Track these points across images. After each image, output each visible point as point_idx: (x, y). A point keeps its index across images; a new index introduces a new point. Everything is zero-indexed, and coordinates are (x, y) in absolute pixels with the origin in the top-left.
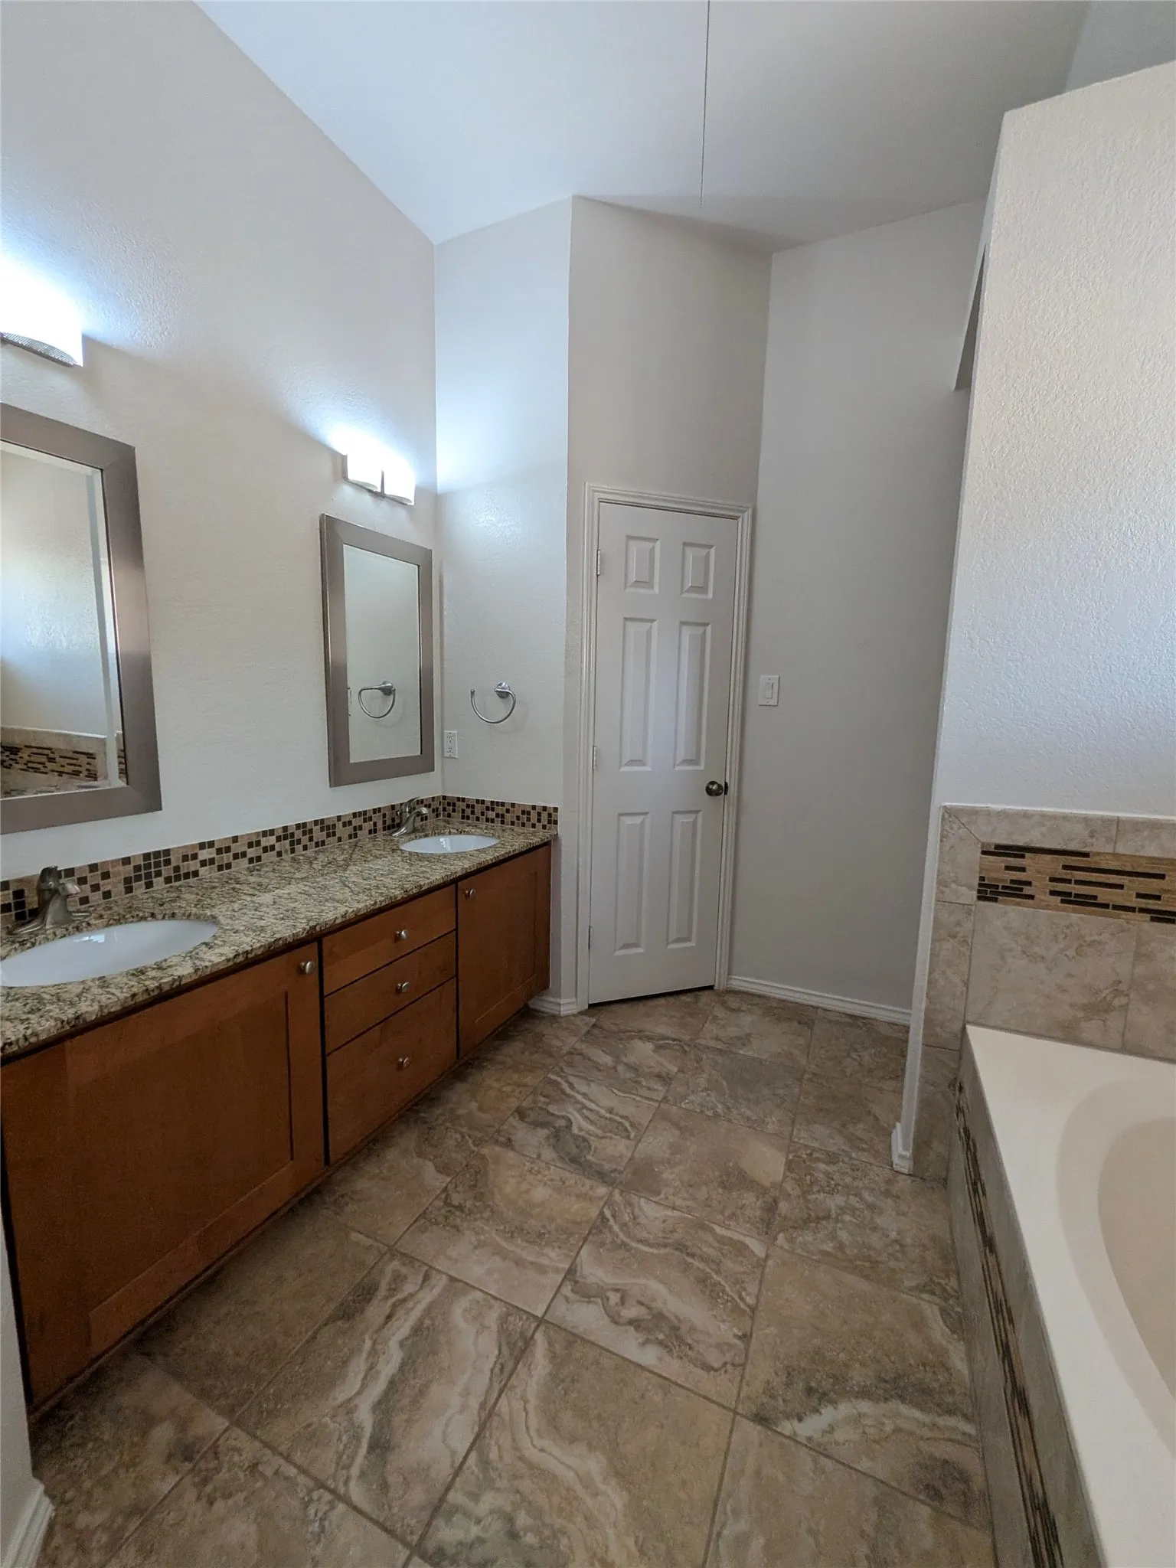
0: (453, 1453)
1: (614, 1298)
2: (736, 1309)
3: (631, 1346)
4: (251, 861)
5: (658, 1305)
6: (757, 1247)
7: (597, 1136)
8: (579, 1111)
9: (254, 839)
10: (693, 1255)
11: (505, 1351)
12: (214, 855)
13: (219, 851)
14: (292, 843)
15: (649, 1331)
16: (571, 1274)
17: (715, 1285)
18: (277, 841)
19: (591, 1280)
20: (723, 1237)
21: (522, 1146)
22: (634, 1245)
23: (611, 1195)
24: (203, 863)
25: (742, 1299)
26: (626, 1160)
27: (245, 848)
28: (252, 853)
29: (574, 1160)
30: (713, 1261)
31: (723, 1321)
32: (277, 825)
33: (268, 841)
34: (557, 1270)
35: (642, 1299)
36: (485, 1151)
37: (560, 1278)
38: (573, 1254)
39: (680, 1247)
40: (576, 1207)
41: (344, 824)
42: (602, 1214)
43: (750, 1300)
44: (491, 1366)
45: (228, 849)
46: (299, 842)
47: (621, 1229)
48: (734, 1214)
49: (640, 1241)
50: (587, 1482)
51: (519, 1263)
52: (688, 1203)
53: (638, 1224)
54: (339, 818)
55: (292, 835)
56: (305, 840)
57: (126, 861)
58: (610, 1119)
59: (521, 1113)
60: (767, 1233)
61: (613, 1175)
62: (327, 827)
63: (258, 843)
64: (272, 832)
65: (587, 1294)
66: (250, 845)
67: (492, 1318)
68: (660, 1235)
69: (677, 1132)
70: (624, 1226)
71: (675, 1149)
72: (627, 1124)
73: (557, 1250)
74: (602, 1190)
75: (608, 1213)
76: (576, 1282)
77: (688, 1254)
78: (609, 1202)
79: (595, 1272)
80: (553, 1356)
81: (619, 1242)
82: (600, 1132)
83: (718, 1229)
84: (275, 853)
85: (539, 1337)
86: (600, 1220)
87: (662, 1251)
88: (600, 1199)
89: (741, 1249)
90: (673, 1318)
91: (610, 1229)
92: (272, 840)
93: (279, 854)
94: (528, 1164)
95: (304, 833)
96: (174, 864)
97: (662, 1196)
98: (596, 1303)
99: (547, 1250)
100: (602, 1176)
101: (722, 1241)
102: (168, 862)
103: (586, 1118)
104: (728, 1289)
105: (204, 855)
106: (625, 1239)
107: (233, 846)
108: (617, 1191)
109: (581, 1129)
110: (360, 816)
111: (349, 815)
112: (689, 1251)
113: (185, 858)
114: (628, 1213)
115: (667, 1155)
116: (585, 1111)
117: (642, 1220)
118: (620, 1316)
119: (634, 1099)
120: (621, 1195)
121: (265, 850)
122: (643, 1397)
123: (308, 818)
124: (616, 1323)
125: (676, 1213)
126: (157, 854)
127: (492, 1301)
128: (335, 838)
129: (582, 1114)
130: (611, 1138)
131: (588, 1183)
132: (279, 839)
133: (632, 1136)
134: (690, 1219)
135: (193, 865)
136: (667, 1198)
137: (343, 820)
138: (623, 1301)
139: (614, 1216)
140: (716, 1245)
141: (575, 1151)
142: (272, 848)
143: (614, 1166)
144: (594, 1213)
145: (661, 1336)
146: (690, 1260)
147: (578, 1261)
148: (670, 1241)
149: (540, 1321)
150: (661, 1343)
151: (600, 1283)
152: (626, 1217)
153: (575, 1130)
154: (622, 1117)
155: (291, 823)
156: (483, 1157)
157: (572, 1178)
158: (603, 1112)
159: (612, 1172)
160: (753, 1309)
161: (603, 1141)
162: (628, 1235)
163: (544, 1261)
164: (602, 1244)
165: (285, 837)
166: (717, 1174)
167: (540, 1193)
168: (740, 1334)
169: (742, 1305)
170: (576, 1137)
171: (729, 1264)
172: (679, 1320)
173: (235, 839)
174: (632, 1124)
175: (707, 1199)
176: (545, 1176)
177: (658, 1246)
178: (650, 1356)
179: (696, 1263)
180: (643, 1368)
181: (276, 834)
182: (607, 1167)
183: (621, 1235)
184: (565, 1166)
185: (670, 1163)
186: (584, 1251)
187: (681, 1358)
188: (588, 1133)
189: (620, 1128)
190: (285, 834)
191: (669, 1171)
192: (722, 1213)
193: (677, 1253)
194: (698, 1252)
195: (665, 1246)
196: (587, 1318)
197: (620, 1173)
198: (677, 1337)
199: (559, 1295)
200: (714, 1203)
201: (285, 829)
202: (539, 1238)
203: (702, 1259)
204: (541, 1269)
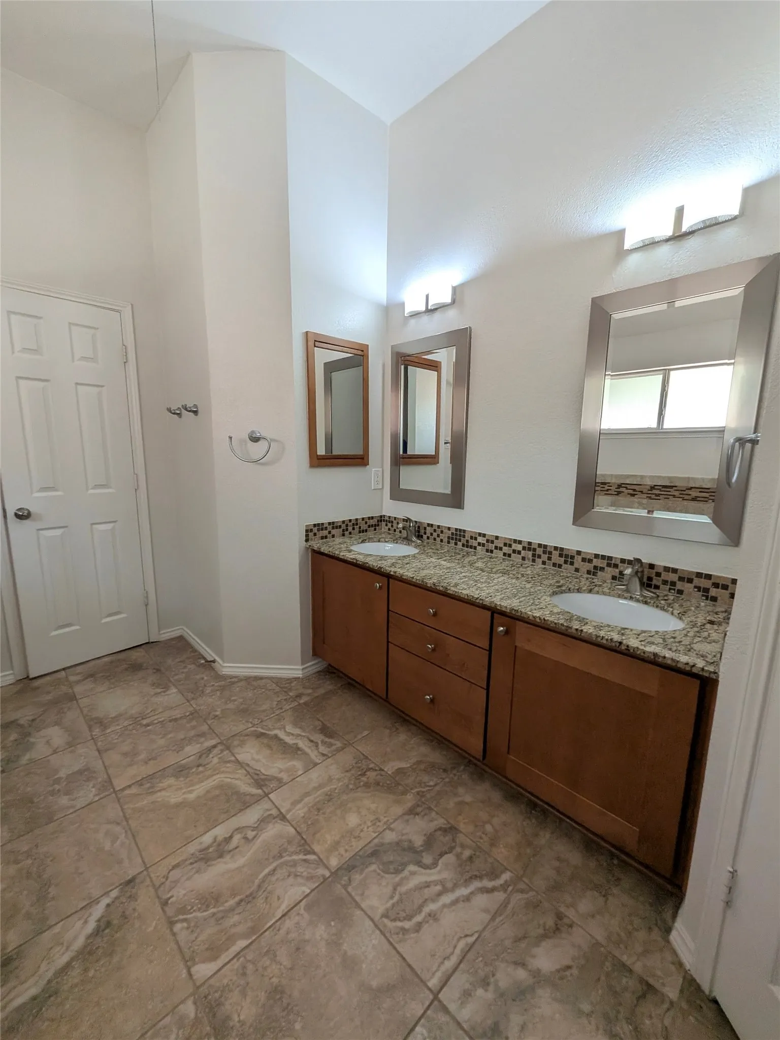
0: (239, 754)
1: (251, 834)
2: (183, 910)
3: (220, 832)
4: (505, 554)
5: (227, 858)
6: (203, 970)
7: (399, 884)
8: (442, 882)
9: (508, 542)
10: (239, 903)
11: (263, 777)
12: (485, 542)
13: (488, 541)
14: (534, 555)
15: (219, 845)
16: (283, 818)
17: (208, 906)
18: (523, 550)
19: (271, 826)
20: (234, 944)
21: (407, 821)
22: (274, 865)
23: (327, 868)
24: (479, 544)
25: (185, 920)
26: (358, 898)
27: (502, 545)
28: (506, 549)
29: (375, 854)
30: (223, 918)
31: (185, 895)
32: (525, 539)
33: (516, 547)
34: (289, 811)
35: (238, 849)
36: (409, 797)
37: (283, 811)
38: (293, 823)
39: (251, 898)
40: (329, 839)
41: (584, 560)
42: (314, 853)
43: (178, 927)
44: (262, 771)
45: (492, 542)
46: (539, 557)
47: (294, 861)
48: (244, 974)
49: (274, 870)
50: (190, 792)
51: (307, 794)
52: (282, 932)
53: (289, 876)
54: (579, 553)
55: (535, 550)
56: (545, 557)
57: (449, 529)
58: (420, 909)
59: (451, 830)
60: (206, 997)
61: (346, 878)
62: (568, 557)
63: (510, 546)
64: (520, 542)
65: (264, 821)
66: (505, 545)
67: (284, 776)
68: (269, 888)
69: (374, 984)
70: (294, 864)
71: (350, 964)
72: (407, 925)
73: (303, 815)
74: (334, 862)
75: (312, 857)
76: (274, 818)
77: (241, 901)
78: (321, 862)
79: (273, 830)
80: (245, 794)
81: (284, 854)
82: (403, 889)
83: (242, 943)
84: (520, 556)
85: (260, 791)
86: (309, 849)
87: (257, 882)
88: (328, 858)
89: (213, 951)
90: (213, 862)
91: (296, 853)
92: (519, 547)
93: (523, 559)
94: (385, 819)
95: (544, 552)
96: (466, 538)
97: (302, 911)
98: (255, 823)
99: (306, 809)
100: (349, 867)
101: (231, 939)
102: (464, 536)
103: (427, 885)
104: (199, 914)
105: (480, 539)
106: (282, 860)
107: (495, 541)
108: (327, 874)
109: (413, 873)
110: (604, 559)
111: (592, 554)
112: (243, 903)
113: (472, 538)
114: (302, 873)
115: (345, 947)
116: (439, 888)
117: (291, 880)
118: (239, 833)
119: (447, 958)
120: (323, 876)
121: (514, 551)
122: (195, 826)
123: (551, 543)
124: (237, 829)
125: (279, 914)
126: (460, 530)
127: (292, 777)
128: (573, 568)
129: (436, 883)
130: (392, 897)
131: (348, 856)
132: (524, 548)
133: (385, 920)
134: (266, 924)
135: (475, 543)
136: (298, 914)
137: (583, 555)
138: (246, 838)
139: (305, 860)
140: (233, 930)
141: (385, 858)
142: (519, 553)
143: (354, 884)
144: (316, 848)
145: (211, 850)
146: (237, 899)
147: (288, 824)
148: (260, 893)
149: (267, 795)
150: (208, 848)
151: (264, 831)
152: (300, 869)
153: (412, 868)
154: (419, 925)
155: (536, 541)
156: (404, 793)
157: (357, 845)
158: (432, 907)
159: (350, 880)
160: (171, 923)
161: (390, 888)
162: (285, 863)
163: (300, 806)
164: (289, 842)
165: (529, 549)
166: (296, 994)
167: (353, 820)
168: (169, 902)
169: (181, 917)
170: (404, 865)
171: (210, 931)
172: (209, 866)
173: (497, 538)
174: (404, 931)
175: (275, 956)
176: (368, 828)
177: (263, 881)
178: (207, 839)
179: (232, 902)
180: (205, 833)
181: (523, 545)
182: (357, 877)
183: (287, 858)
184: (372, 845)
185: (334, 943)
186: (292, 830)
187: (192, 855)
188: (406, 878)
189: (403, 914)
190: (529, 546)
191: (325, 936)
192: (253, 962)
193: (248, 893)
194: (238, 910)
195: (259, 886)
196: (251, 816)
197: (345, 887)
198: (202, 859)
199: (274, 807)
200: (266, 961)
201: (530, 543)
202: (318, 808)
203: (232, 909)
204: (294, 803)
